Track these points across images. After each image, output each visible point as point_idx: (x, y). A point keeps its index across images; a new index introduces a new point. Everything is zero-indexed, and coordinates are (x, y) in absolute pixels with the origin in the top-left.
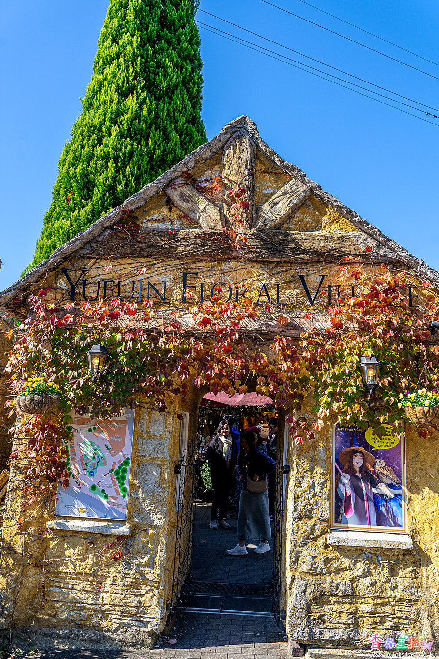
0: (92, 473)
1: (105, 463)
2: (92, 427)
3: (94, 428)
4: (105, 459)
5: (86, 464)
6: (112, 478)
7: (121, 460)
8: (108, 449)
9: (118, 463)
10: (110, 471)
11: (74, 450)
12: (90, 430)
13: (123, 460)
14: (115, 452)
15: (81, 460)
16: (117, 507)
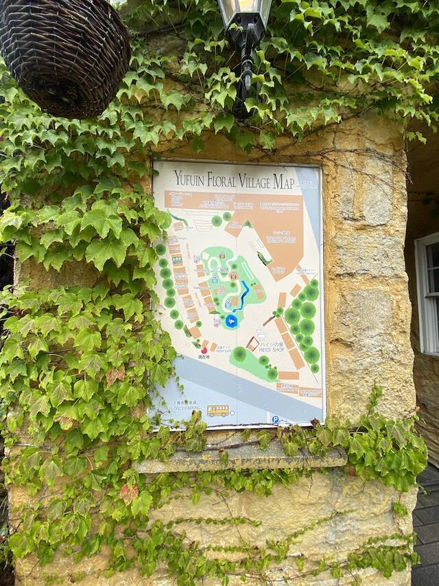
0: (232, 321)
1: (261, 296)
2: (221, 214)
3: (227, 217)
4: (260, 287)
5: (216, 300)
6: (282, 328)
7: (297, 287)
8: (265, 263)
9: (293, 293)
10: (274, 313)
11: (183, 271)
12: (217, 221)
13: (303, 285)
14: (280, 270)
15: (204, 293)
16: (300, 395)
